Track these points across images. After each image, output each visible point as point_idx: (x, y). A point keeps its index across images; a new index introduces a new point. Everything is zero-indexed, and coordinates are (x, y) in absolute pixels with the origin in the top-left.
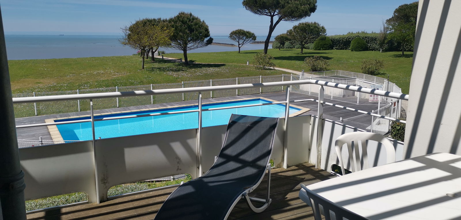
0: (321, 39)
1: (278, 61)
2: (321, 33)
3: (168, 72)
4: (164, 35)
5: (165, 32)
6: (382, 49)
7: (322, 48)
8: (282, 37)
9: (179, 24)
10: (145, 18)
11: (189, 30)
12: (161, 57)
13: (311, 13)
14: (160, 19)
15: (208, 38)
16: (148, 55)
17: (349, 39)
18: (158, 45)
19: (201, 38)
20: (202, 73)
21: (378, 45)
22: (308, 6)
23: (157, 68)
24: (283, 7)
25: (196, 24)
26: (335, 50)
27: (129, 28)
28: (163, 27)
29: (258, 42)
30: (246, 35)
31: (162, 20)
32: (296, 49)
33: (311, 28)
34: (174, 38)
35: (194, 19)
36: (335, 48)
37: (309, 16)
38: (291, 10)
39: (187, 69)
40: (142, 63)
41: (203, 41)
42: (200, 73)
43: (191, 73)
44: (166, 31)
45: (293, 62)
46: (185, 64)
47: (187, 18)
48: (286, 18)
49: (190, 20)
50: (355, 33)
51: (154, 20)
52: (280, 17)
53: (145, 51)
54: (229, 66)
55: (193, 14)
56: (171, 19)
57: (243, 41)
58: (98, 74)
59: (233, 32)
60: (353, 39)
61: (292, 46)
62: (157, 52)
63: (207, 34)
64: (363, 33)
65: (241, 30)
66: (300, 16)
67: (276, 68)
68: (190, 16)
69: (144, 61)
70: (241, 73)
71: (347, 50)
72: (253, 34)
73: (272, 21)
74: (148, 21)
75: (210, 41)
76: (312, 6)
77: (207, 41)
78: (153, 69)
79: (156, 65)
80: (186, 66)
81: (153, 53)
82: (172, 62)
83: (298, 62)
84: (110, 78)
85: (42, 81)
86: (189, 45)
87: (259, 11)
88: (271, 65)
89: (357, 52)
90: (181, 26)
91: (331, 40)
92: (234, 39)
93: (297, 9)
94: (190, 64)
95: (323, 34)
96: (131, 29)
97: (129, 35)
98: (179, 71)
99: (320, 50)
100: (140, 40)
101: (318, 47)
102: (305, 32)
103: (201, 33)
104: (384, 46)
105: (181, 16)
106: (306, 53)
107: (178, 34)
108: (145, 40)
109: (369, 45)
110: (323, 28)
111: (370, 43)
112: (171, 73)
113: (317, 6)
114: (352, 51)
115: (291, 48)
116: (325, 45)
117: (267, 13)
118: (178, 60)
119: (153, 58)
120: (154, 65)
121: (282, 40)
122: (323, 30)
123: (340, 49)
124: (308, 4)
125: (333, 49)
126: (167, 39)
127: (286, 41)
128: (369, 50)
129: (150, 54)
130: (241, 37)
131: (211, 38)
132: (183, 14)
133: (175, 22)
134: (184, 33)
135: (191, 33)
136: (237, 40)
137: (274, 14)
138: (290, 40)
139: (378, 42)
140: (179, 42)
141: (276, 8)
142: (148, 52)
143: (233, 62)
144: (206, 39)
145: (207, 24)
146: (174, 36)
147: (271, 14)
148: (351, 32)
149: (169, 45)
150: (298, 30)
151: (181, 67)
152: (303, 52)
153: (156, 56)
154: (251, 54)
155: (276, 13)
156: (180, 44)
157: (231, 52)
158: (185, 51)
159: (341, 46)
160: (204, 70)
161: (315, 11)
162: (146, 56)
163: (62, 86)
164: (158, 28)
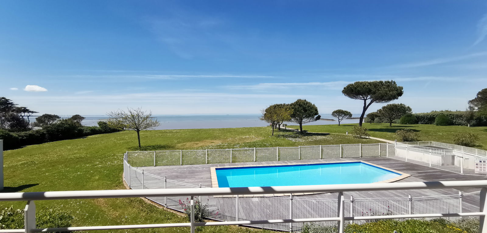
0: (407, 116)
1: (372, 132)
2: (407, 112)
3: (289, 138)
4: (287, 114)
5: (287, 112)
6: (470, 124)
7: (408, 123)
8: (372, 114)
9: (297, 107)
10: (275, 104)
11: (303, 111)
12: (285, 128)
13: (398, 97)
14: (285, 104)
15: (317, 115)
16: (276, 127)
17: (433, 116)
18: (283, 120)
19: (312, 116)
20: (313, 140)
21: (465, 121)
22: (396, 92)
23: (282, 135)
24: (374, 93)
25: (309, 106)
26: (421, 124)
27: (266, 110)
28: (286, 109)
29: (353, 118)
30: (344, 113)
31: (286, 104)
32: (385, 124)
33: (398, 108)
34: (293, 116)
35: (307, 103)
36: (421, 123)
37: (397, 99)
38: (382, 95)
39: (302, 136)
40: (272, 132)
41: (314, 117)
42: (311, 139)
43: (305, 139)
44: (289, 112)
45: (385, 133)
46: (300, 133)
47: (303, 103)
48: (377, 101)
49: (304, 104)
50: (439, 111)
51: (281, 104)
52: (372, 100)
53: (274, 124)
54: (332, 135)
55: (307, 100)
56: (292, 104)
57: (342, 117)
58: (245, 138)
59: (335, 111)
60: (437, 116)
61: (381, 121)
62: (282, 125)
63: (317, 113)
64: (447, 111)
65: (340, 110)
66: (390, 99)
67: (371, 138)
68: (304, 101)
69: (273, 130)
70: (343, 140)
71: (432, 125)
72: (350, 113)
73: (365, 104)
74: (277, 105)
75: (319, 118)
76: (399, 91)
77: (316, 117)
78: (279, 136)
79: (281, 133)
80: (301, 134)
81: (279, 125)
82: (292, 131)
83: (389, 134)
84: (252, 141)
85: (214, 141)
86: (304, 120)
87: (355, 97)
88: (366, 135)
89: (443, 126)
90: (298, 108)
91: (416, 117)
92: (335, 116)
93: (387, 94)
94: (304, 133)
95: (409, 112)
96: (266, 111)
97: (265, 114)
98: (296, 137)
99: (406, 124)
100: (271, 117)
101: (404, 122)
102: (393, 111)
103: (312, 112)
104: (471, 122)
105: (299, 102)
106: (394, 127)
107: (296, 113)
108: (275, 118)
109: (455, 121)
110: (408, 107)
111: (455, 119)
112: (291, 139)
113: (404, 92)
114: (437, 125)
115: (380, 122)
116: (411, 120)
117: (361, 98)
118: (296, 130)
119: (279, 129)
120: (279, 133)
121: (372, 117)
122: (409, 109)
123: (425, 124)
124: (396, 90)
125: (418, 123)
126: (289, 116)
127: (376, 117)
128: (455, 125)
129: (278, 126)
130: (340, 114)
131: (319, 115)
132: (300, 100)
133: (295, 106)
134: (300, 112)
135: (305, 112)
136: (338, 117)
137: (366, 98)
138: (380, 117)
139: (465, 118)
140: (297, 118)
141: (369, 94)
142: (277, 124)
143: (335, 132)
144: (316, 116)
145: (316, 106)
146: (293, 114)
147: (364, 98)
148: (434, 111)
149: (290, 120)
150: (387, 110)
151: (298, 135)
152: (392, 126)
153: (281, 127)
154: (348, 126)
155: (368, 98)
156: (297, 120)
157: (333, 125)
158: (301, 124)
159: (426, 122)
160: (314, 138)
161: (402, 95)
162: (275, 127)
163: (224, 145)
164: (283, 110)
